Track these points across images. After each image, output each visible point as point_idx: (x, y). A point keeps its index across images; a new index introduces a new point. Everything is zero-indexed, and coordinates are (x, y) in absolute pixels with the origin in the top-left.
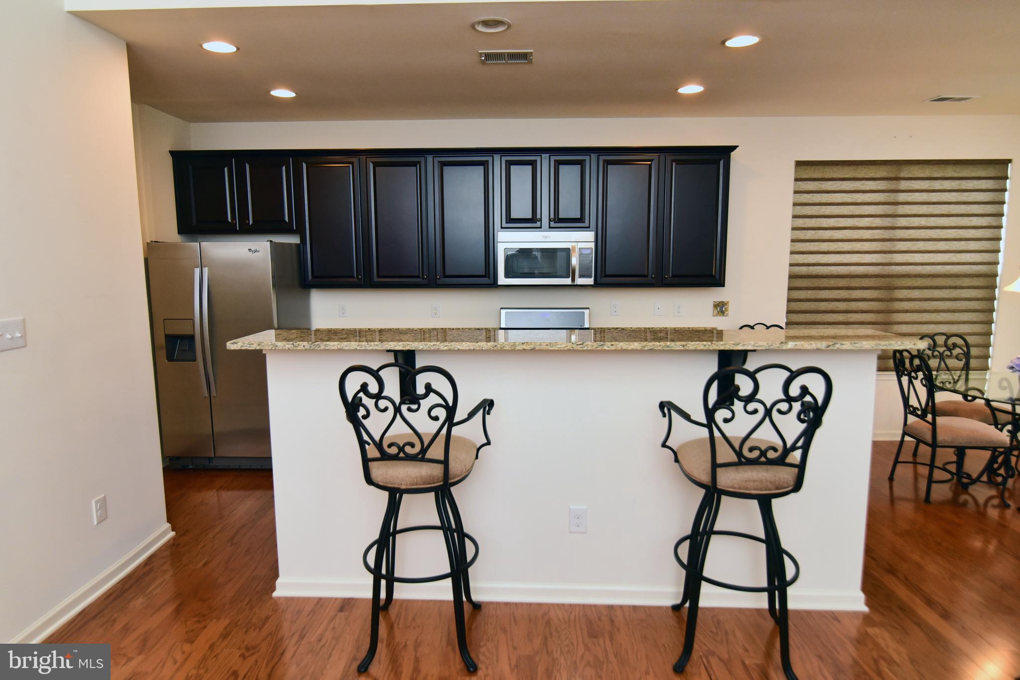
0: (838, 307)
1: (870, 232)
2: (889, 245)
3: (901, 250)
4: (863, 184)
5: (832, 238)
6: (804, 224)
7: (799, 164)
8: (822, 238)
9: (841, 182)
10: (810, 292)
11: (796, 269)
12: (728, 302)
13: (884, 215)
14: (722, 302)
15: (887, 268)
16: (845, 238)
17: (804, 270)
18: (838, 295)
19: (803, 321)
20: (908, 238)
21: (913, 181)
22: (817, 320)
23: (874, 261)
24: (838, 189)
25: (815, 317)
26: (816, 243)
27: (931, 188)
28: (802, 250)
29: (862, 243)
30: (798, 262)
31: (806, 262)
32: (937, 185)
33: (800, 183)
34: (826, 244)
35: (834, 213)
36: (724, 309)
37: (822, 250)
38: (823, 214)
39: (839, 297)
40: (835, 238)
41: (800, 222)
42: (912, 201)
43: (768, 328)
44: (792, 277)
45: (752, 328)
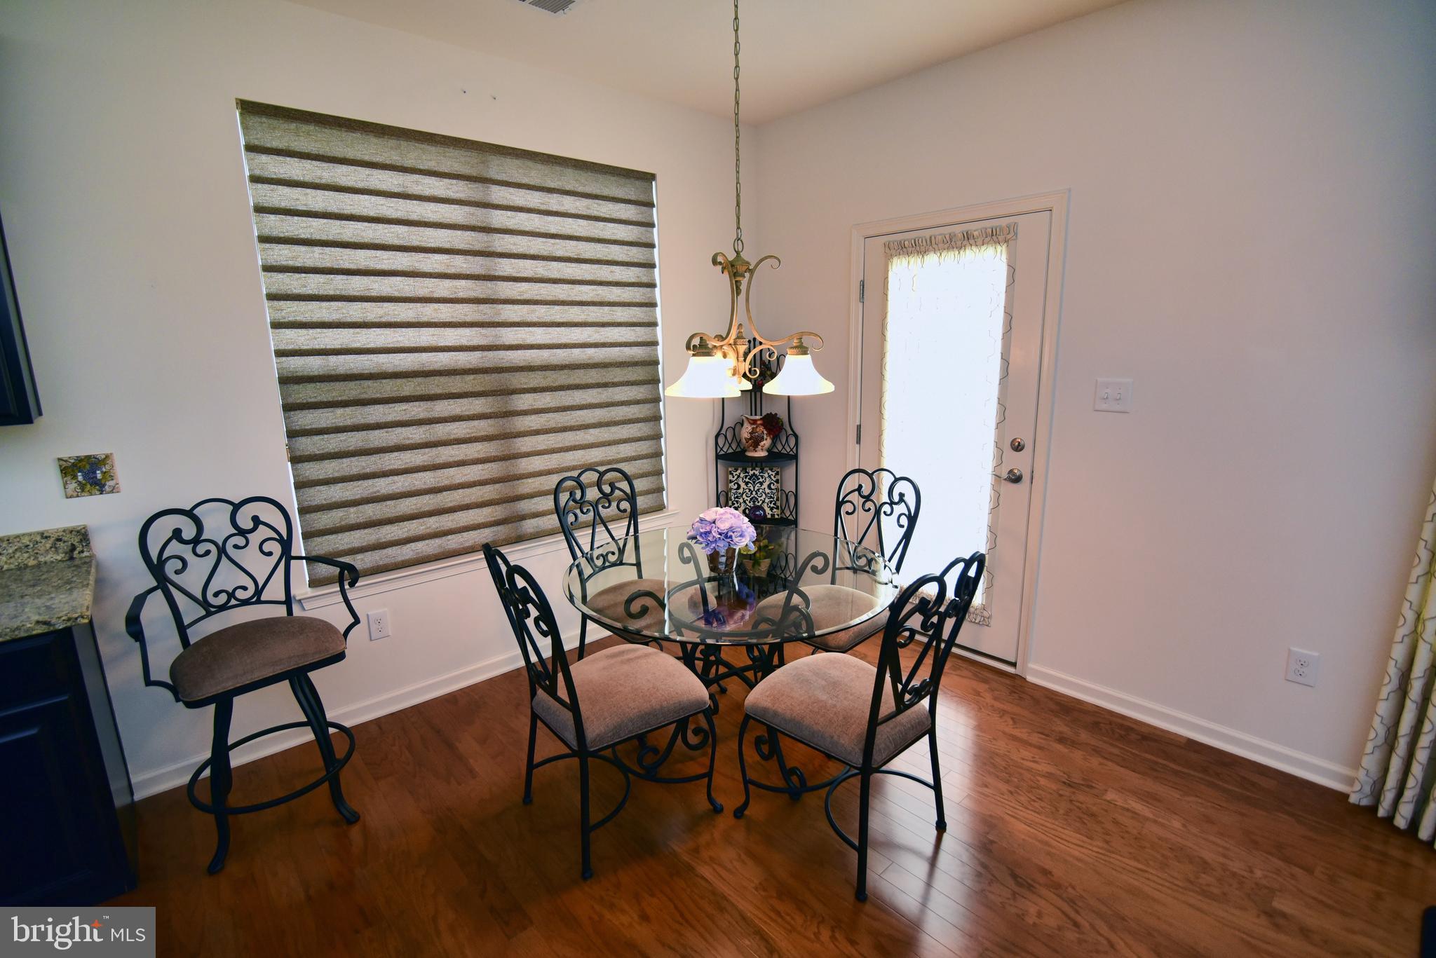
0: (408, 438)
1: (447, 283)
2: (488, 311)
3: (511, 320)
4: (417, 183)
5: (368, 294)
6: (293, 258)
7: (250, 109)
8: (343, 293)
9: (367, 171)
10: (339, 411)
11: (294, 363)
12: (107, 457)
13: (468, 251)
14: (88, 457)
15: (491, 354)
16: (397, 294)
17: (314, 365)
18: (403, 413)
19: (336, 475)
20: (519, 298)
21: (511, 190)
23: (464, 342)
24: (360, 185)
25: (364, 464)
26: (332, 303)
28: (300, 318)
29: (436, 306)
30: (297, 348)
31: (317, 347)
32: (554, 202)
33: (261, 157)
35: (362, 237)
36: (99, 476)
37: (349, 320)
39: (405, 418)
40: (374, 294)
42: (516, 227)
43: (237, 507)
44: (286, 381)
45: (189, 514)
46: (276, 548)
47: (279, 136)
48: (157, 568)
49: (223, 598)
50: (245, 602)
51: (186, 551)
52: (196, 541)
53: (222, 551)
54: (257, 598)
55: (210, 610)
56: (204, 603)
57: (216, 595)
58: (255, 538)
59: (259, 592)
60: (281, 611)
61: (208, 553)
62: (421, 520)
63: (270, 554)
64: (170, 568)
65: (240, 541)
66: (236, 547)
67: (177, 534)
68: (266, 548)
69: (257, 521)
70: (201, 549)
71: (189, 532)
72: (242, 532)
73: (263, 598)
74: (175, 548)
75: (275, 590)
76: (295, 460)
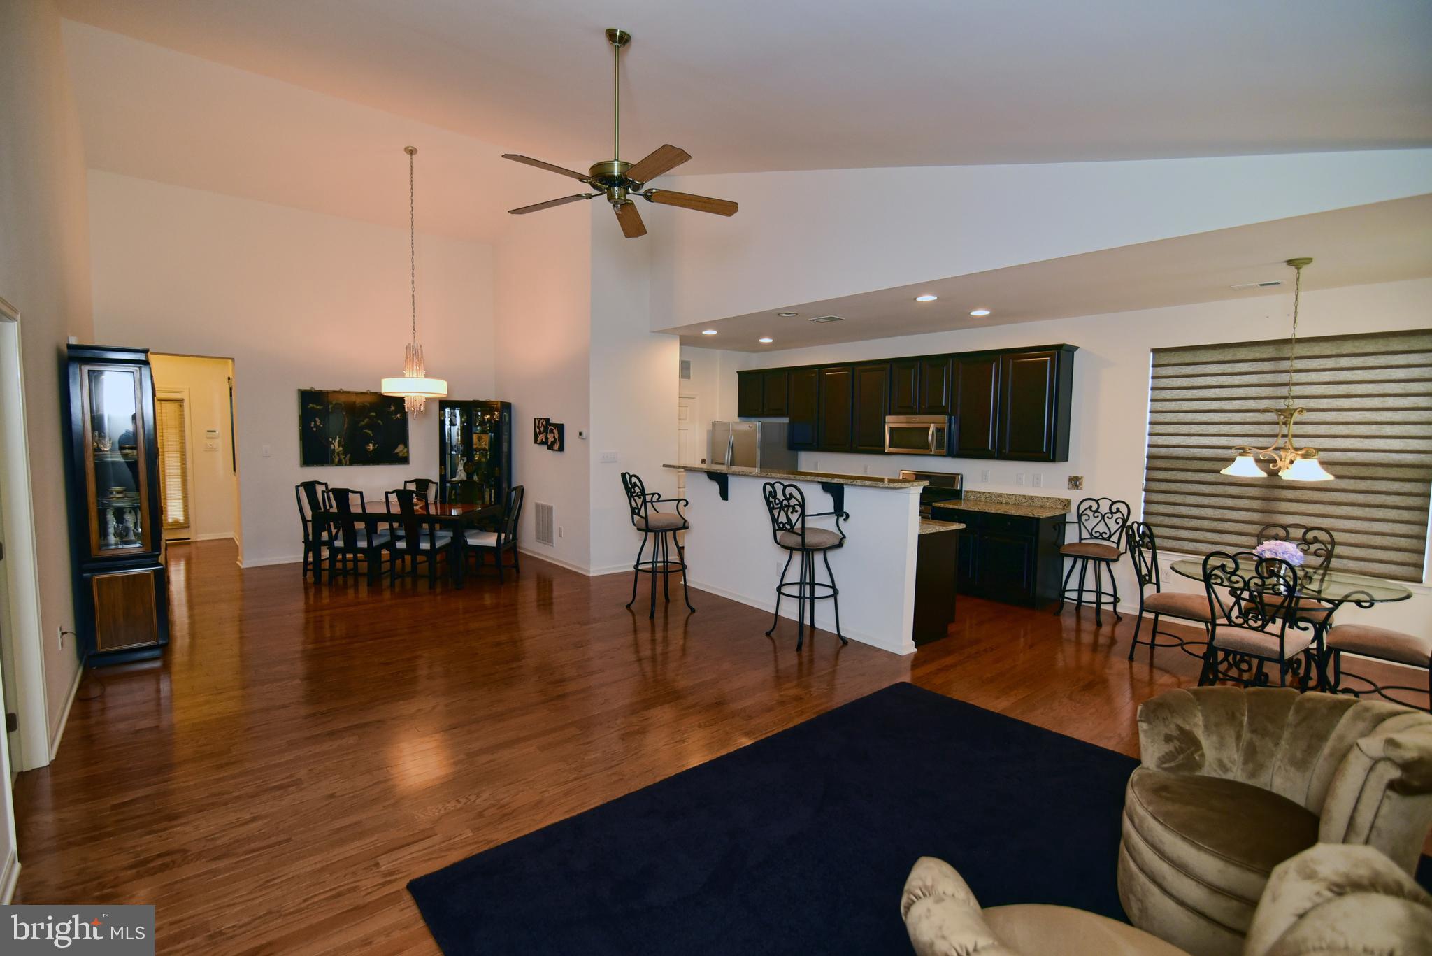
4: (1231, 367)
5: (1194, 421)
6: (1162, 407)
7: (1155, 351)
8: (1182, 421)
9: (1205, 366)
10: (1170, 473)
11: (1155, 450)
12: (1082, 477)
13: (1256, 398)
14: (1076, 477)
16: (1209, 421)
17: (1163, 451)
18: (1202, 477)
21: (1298, 361)
22: (1177, 502)
24: (1200, 373)
25: (1176, 498)
26: (1176, 425)
27: (1322, 367)
28: (1162, 432)
29: (1231, 426)
30: (1158, 444)
31: (1165, 444)
33: (1159, 369)
34: (1187, 426)
35: (1196, 396)
36: (1078, 483)
37: (1182, 432)
38: (1184, 397)
40: (1198, 421)
41: (1160, 406)
43: (1113, 503)
44: (1150, 457)
45: (1097, 501)
46: (1120, 521)
47: (1165, 359)
48: (1080, 516)
49: (1097, 535)
50: (1104, 539)
51: (1091, 514)
52: (1095, 511)
53: (1103, 517)
54: (1109, 539)
55: (1092, 537)
56: (1091, 534)
57: (1096, 532)
58: (1115, 516)
59: (1111, 536)
60: (1115, 546)
61: (1098, 516)
62: (1202, 533)
63: (1118, 523)
64: (1084, 518)
65: (1110, 515)
66: (1108, 517)
67: (1090, 507)
68: (1118, 521)
69: (1118, 510)
70: (1096, 515)
71: (1095, 507)
72: (1112, 513)
73: (1111, 539)
74: (1088, 512)
75: (1115, 538)
76: (1146, 490)
